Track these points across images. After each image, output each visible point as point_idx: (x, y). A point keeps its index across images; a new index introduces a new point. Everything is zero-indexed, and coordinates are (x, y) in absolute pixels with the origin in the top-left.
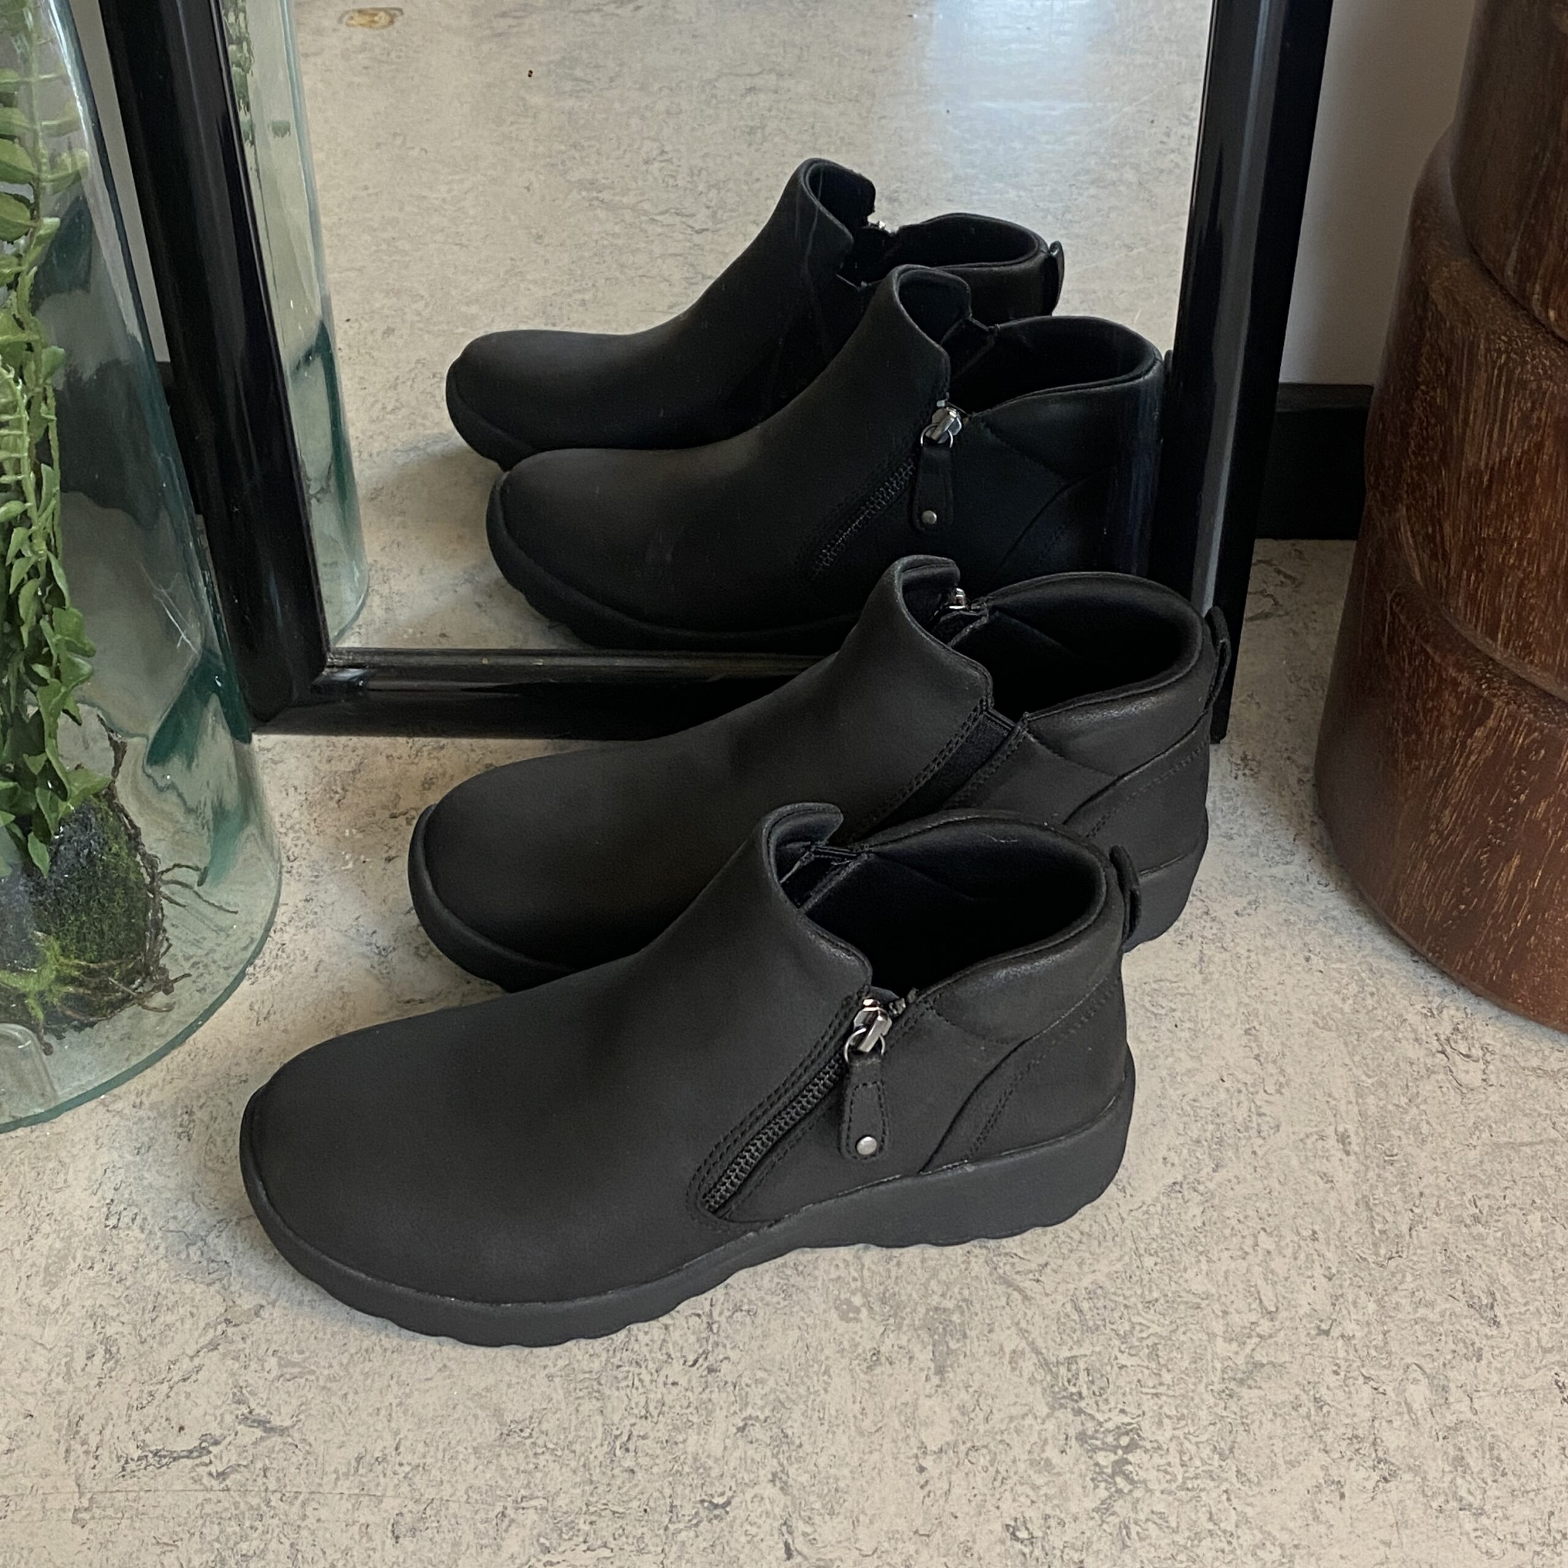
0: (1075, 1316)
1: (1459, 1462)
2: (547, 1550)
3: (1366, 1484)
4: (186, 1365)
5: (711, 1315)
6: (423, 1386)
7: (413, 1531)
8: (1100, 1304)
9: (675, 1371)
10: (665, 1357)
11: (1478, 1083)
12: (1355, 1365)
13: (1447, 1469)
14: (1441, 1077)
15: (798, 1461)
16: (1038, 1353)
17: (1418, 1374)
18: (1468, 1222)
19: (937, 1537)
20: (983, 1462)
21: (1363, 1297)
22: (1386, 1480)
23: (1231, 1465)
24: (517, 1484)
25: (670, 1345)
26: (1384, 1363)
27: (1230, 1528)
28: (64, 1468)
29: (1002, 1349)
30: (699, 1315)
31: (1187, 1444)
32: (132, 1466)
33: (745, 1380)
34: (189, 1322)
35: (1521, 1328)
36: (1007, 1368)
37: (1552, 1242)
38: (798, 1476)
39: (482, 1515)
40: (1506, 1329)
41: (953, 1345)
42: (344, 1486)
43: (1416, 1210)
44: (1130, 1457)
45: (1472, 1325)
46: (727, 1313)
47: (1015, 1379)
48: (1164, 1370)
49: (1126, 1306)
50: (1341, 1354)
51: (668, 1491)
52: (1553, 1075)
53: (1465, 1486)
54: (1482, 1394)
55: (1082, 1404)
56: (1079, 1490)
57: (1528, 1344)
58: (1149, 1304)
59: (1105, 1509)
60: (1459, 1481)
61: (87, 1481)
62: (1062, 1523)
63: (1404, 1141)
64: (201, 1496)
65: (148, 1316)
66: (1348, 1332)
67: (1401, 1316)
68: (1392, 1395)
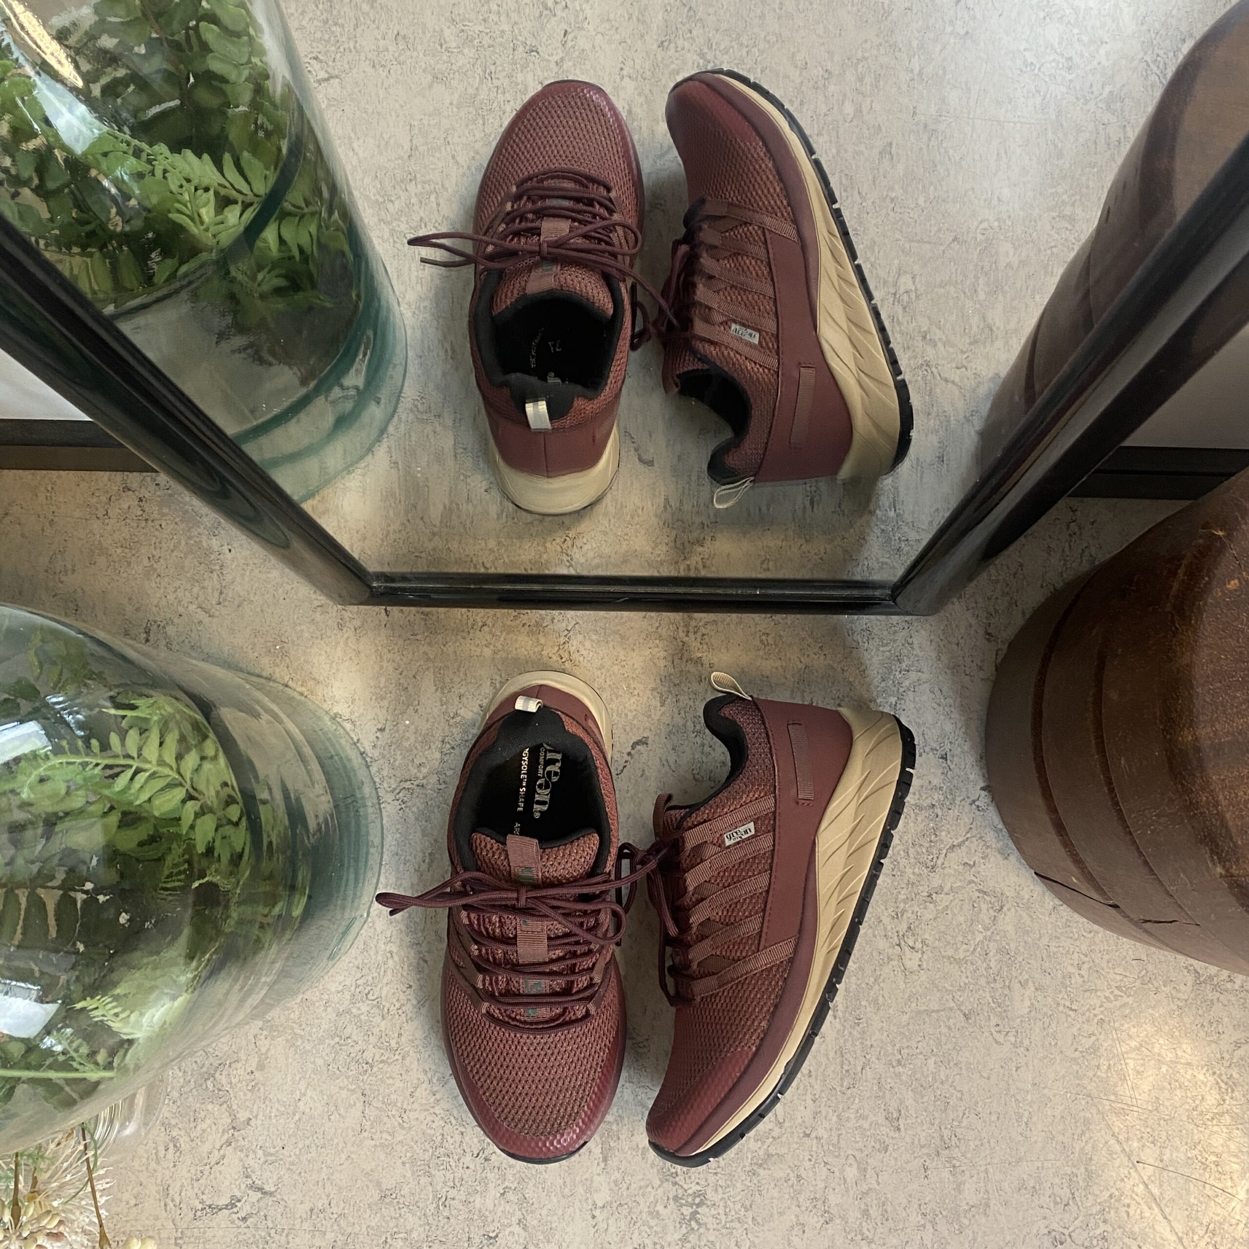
1: (866, 1213)
3: (817, 1225)
4: (216, 1156)
6: (339, 1168)
9: (468, 1159)
10: (462, 1152)
11: (916, 968)
12: (821, 1155)
13: (859, 1216)
14: (895, 963)
15: (532, 1212)
17: (851, 1160)
18: (894, 1064)
20: (625, 1212)
21: (831, 1113)
22: (827, 1223)
23: (750, 1214)
24: (391, 1225)
25: (465, 1146)
26: (836, 1154)
28: (164, 1214)
31: (729, 1202)
32: (199, 1213)
33: (504, 1165)
34: (214, 1128)
35: (910, 1132)
36: (640, 1158)
37: (937, 1077)
38: (532, 1221)
40: (902, 1133)
41: (612, 1144)
42: (306, 1225)
43: (868, 1057)
44: (699, 1210)
45: (886, 1131)
50: (815, 1149)
51: (467, 1230)
52: (958, 962)
53: (867, 1226)
54: (884, 1173)
55: (677, 1179)
56: (672, 1228)
57: (913, 1143)
59: (684, 1239)
60: (864, 1224)
61: (177, 1222)
63: (868, 1009)
64: (236, 1231)
65: (192, 1125)
66: (820, 1135)
67: (849, 1125)
68: (837, 1173)
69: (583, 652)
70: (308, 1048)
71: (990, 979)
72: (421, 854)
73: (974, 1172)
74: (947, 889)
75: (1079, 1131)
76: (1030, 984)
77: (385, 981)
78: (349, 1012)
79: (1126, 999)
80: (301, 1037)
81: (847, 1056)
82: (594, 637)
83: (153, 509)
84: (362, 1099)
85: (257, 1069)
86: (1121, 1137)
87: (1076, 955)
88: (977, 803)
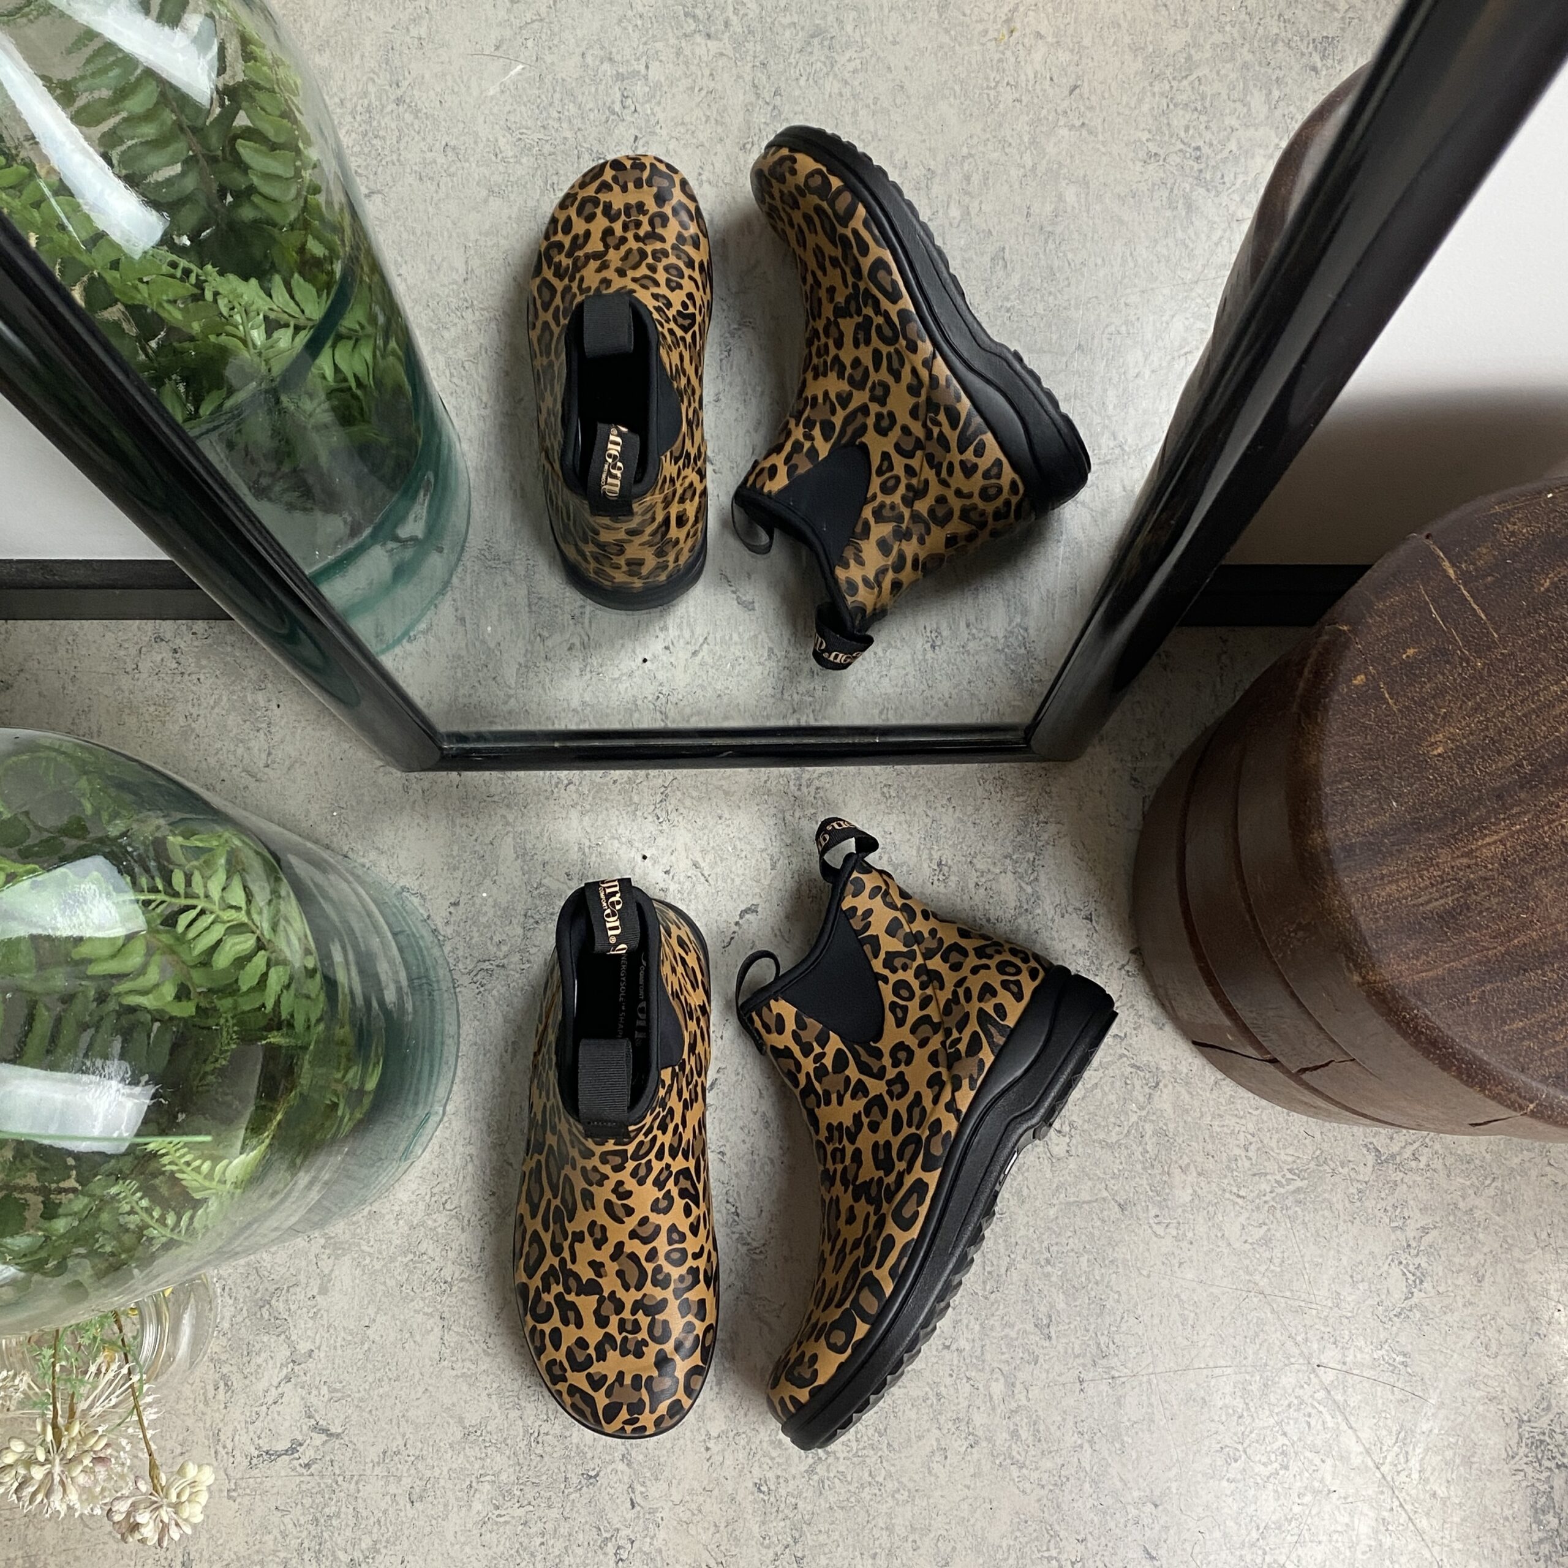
1: (1015, 1434)
2: (497, 1508)
3: (961, 1449)
4: (274, 1394)
6: (416, 1403)
7: (421, 1498)
11: (1063, 1154)
12: (963, 1369)
13: (1008, 1438)
17: (997, 1374)
18: (1043, 1264)
19: (716, 1492)
20: (743, 1442)
21: (973, 1321)
22: (972, 1446)
24: (477, 1466)
26: (980, 1368)
27: (880, 1479)
32: (254, 1461)
34: (271, 1362)
35: (1064, 1340)
37: (1091, 1277)
39: (458, 1487)
40: (1054, 1342)
42: (377, 1470)
45: (1035, 1338)
50: (955, 1362)
52: (1110, 1146)
53: (1017, 1449)
54: (1034, 1387)
59: (811, 1471)
60: (1014, 1446)
61: (230, 1472)
62: (787, 1481)
63: (1012, 1203)
64: (298, 1480)
65: (245, 1360)
66: (961, 1347)
67: (994, 1334)
68: (982, 1390)
69: (682, 810)
70: (378, 1266)
71: (1148, 1165)
72: (502, 1043)
73: (1136, 1383)
75: (1251, 1333)
76: (1192, 1168)
77: (465, 1188)
78: (422, 1224)
79: (1299, 1183)
80: (370, 1254)
81: (989, 1256)
82: (695, 794)
83: (190, 662)
84: (440, 1323)
85: (320, 1293)
86: (1299, 1338)
87: (1242, 1136)
88: (1127, 968)
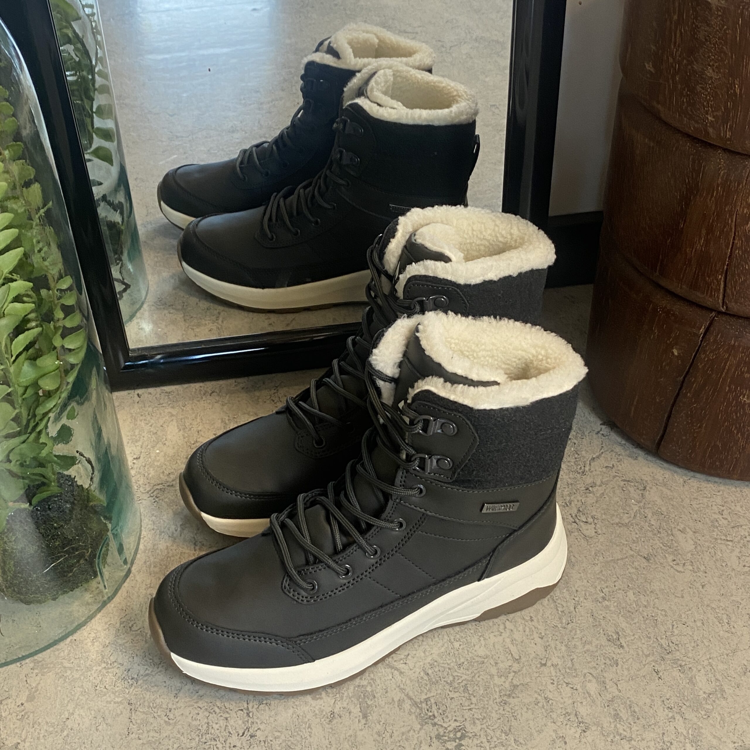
0: (426, 678)
1: (617, 716)
3: (576, 735)
5: (248, 709)
8: (436, 670)
9: (234, 740)
10: (228, 734)
11: (593, 534)
12: (561, 678)
13: (612, 721)
14: (576, 534)
16: (411, 699)
17: (590, 677)
18: (600, 600)
21: (559, 645)
22: (584, 731)
23: (511, 738)
25: (230, 728)
26: (574, 674)
29: (393, 700)
30: (242, 710)
31: (488, 731)
33: (270, 738)
35: (632, 647)
36: (397, 709)
37: (640, 603)
40: (627, 649)
41: (369, 703)
43: (576, 599)
44: (462, 742)
45: (611, 650)
46: (256, 706)
47: (402, 714)
48: (472, 697)
49: (449, 669)
50: (554, 674)
52: (626, 525)
53: (622, 727)
54: (621, 682)
55: (436, 720)
57: (638, 655)
58: (460, 665)
60: (618, 726)
66: (555, 663)
67: (578, 651)
68: (580, 690)
70: (77, 675)
71: (656, 532)
72: (173, 526)
73: (700, 667)
74: (598, 483)
76: (688, 530)
80: (70, 668)
81: (559, 601)
84: (129, 707)
85: (27, 701)
87: (715, 507)
88: (601, 432)
